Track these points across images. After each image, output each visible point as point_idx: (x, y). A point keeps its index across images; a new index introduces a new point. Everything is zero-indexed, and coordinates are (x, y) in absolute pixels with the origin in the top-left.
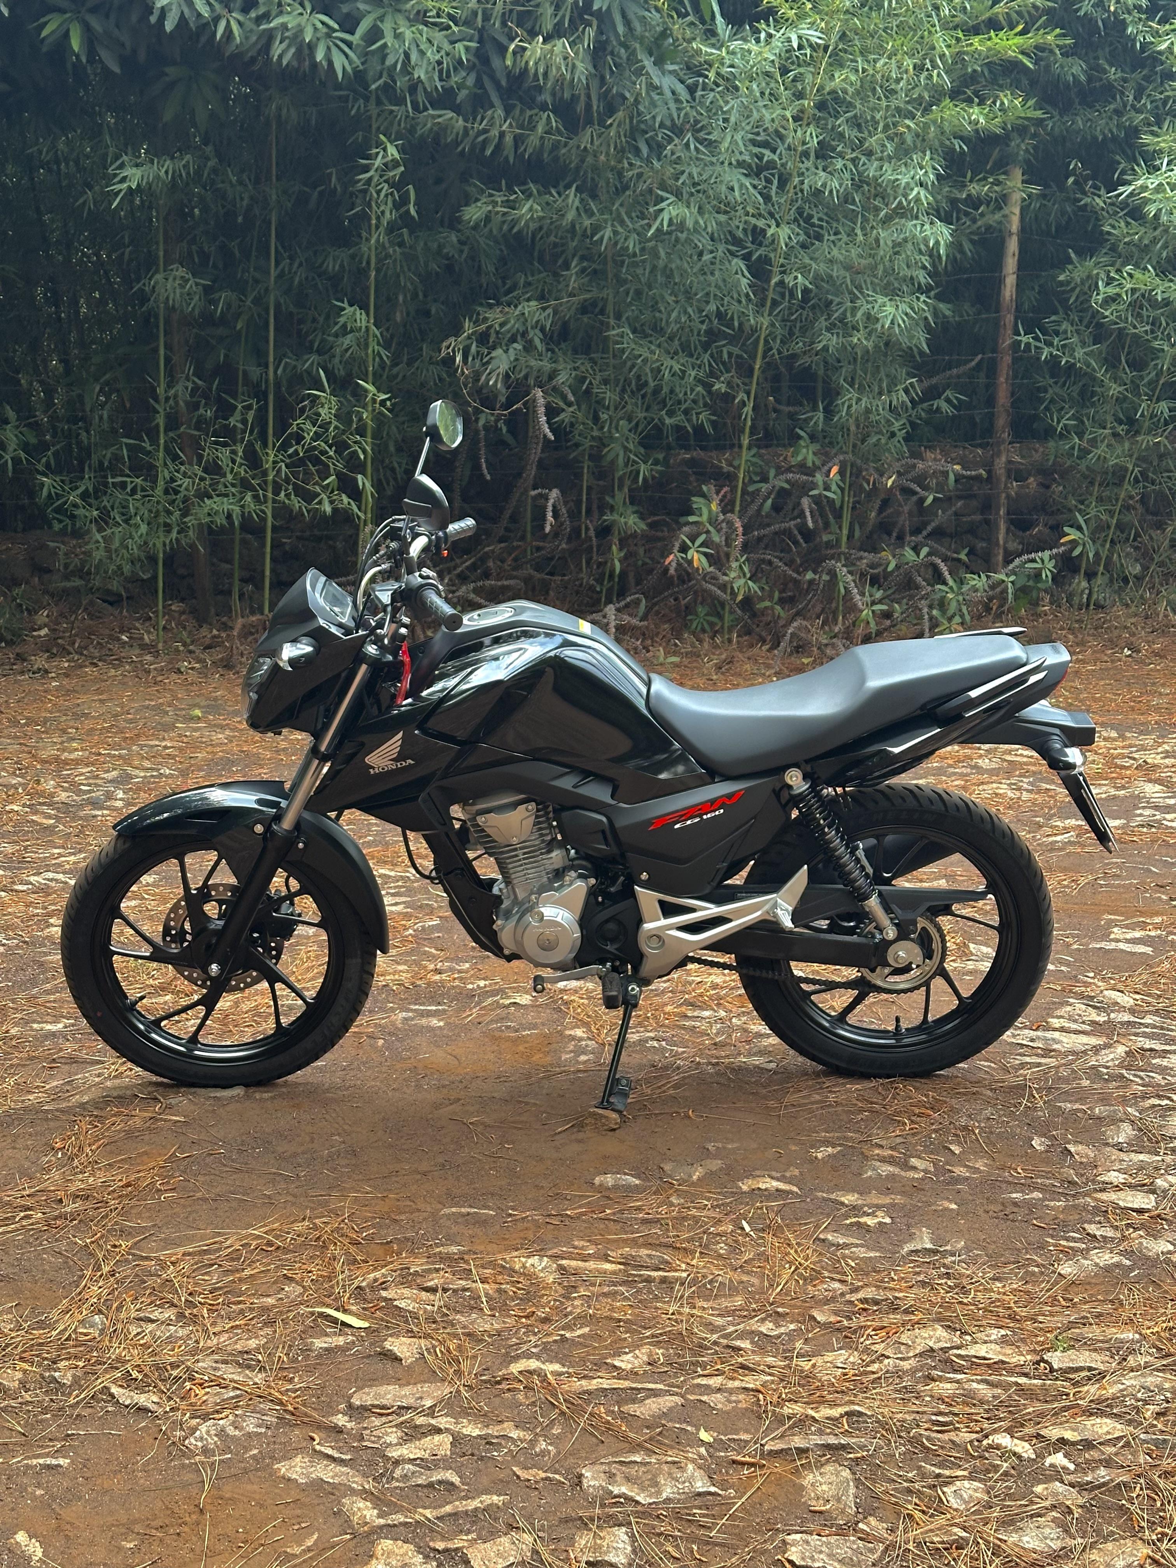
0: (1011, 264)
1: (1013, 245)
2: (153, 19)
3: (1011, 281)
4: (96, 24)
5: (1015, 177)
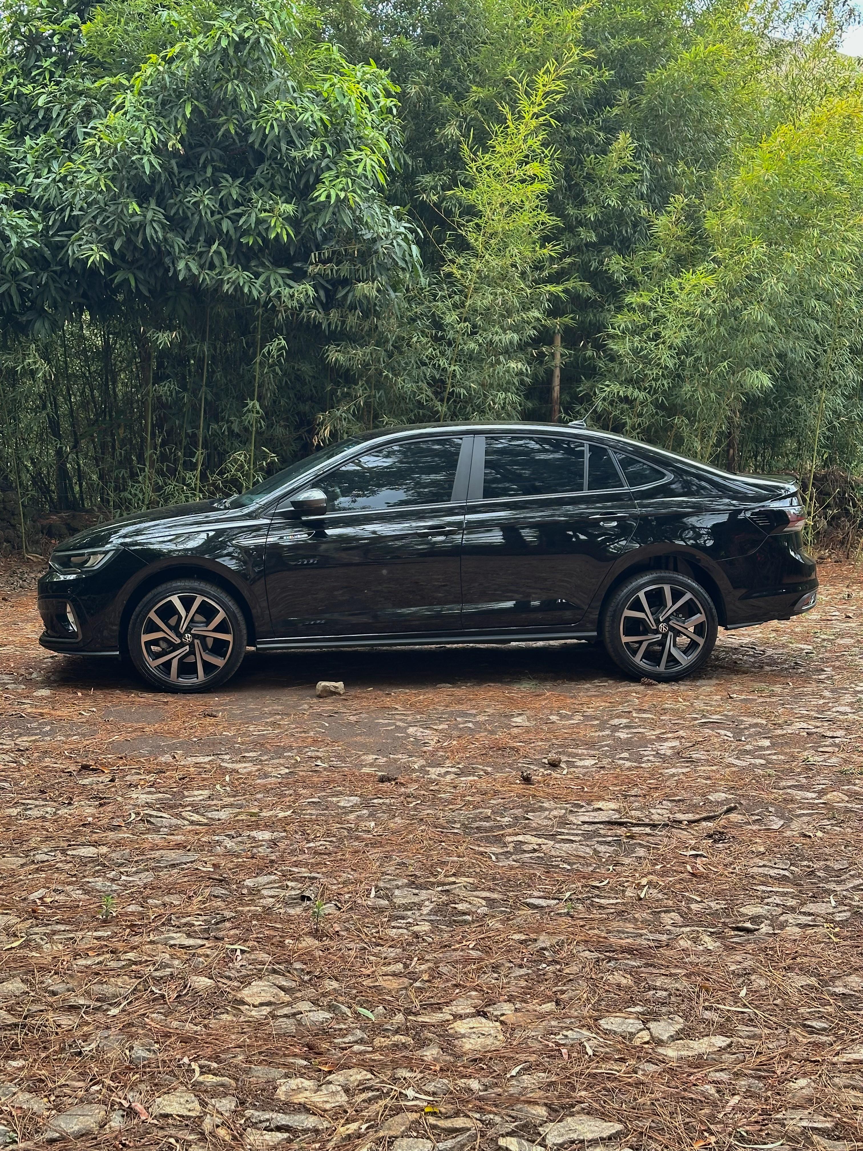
0: (557, 381)
1: (557, 372)
2: (170, 274)
3: (557, 389)
4: (141, 276)
5: (558, 341)
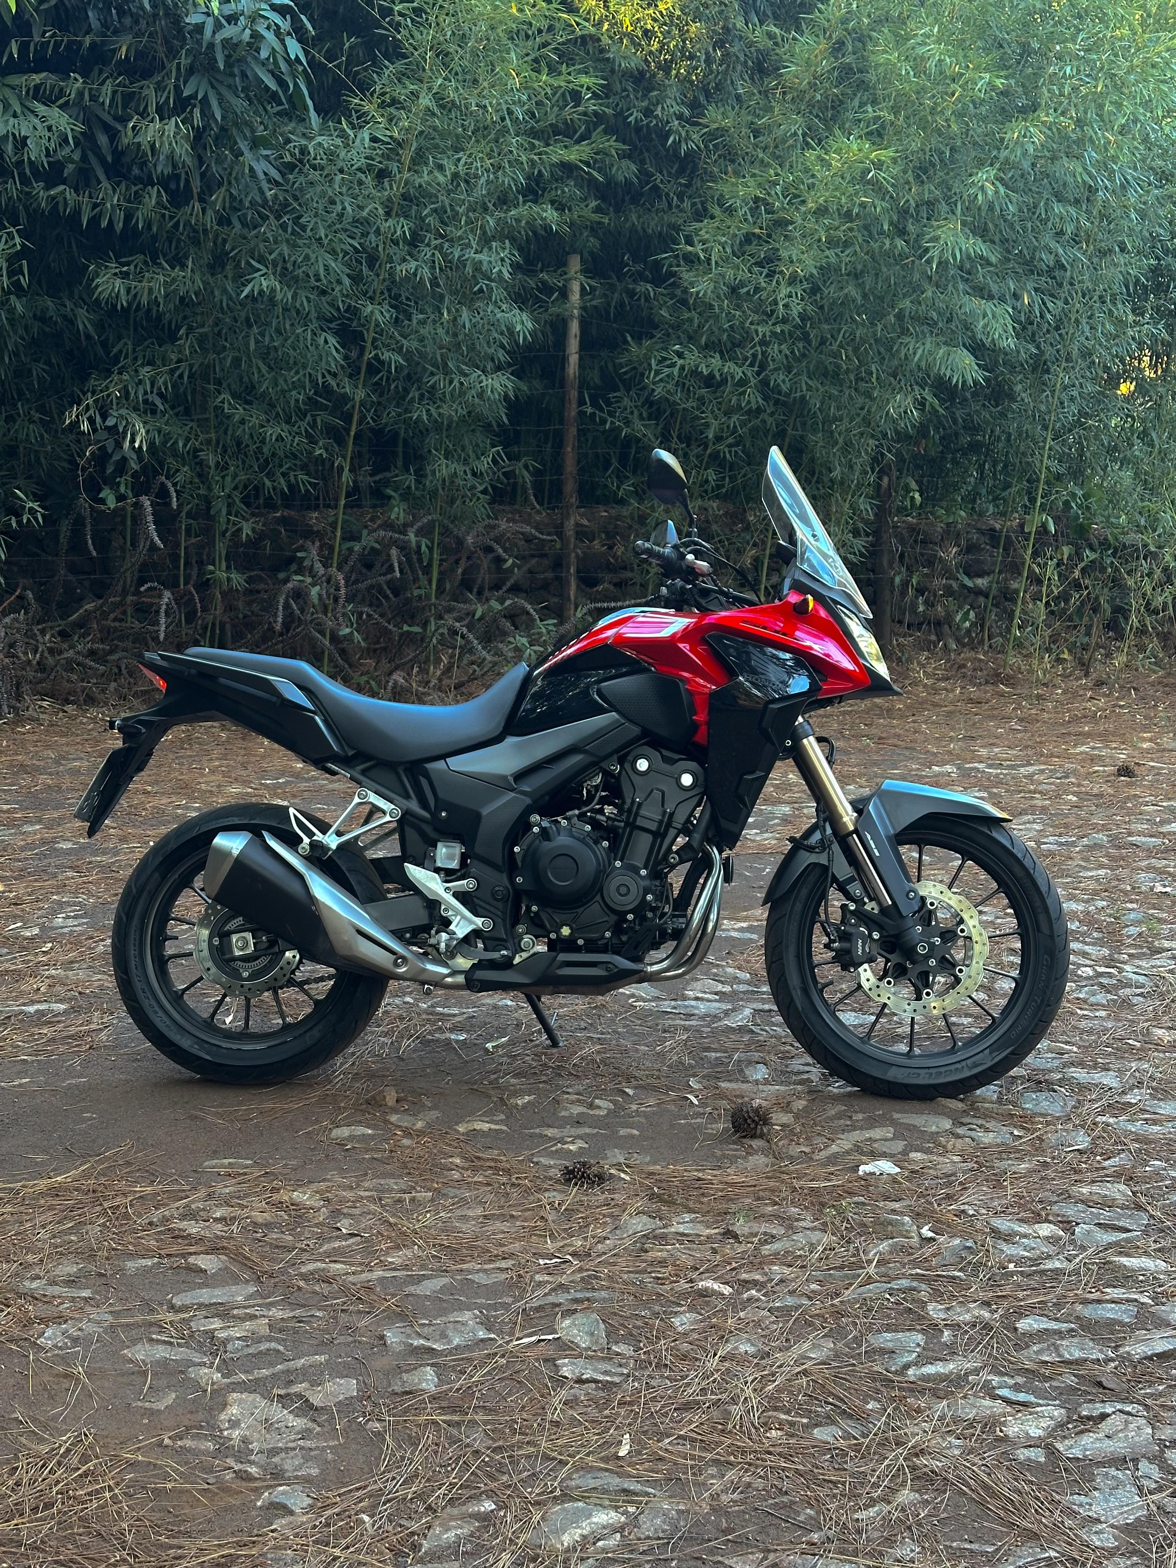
0: (573, 345)
1: (574, 327)
3: (574, 360)
5: (575, 264)
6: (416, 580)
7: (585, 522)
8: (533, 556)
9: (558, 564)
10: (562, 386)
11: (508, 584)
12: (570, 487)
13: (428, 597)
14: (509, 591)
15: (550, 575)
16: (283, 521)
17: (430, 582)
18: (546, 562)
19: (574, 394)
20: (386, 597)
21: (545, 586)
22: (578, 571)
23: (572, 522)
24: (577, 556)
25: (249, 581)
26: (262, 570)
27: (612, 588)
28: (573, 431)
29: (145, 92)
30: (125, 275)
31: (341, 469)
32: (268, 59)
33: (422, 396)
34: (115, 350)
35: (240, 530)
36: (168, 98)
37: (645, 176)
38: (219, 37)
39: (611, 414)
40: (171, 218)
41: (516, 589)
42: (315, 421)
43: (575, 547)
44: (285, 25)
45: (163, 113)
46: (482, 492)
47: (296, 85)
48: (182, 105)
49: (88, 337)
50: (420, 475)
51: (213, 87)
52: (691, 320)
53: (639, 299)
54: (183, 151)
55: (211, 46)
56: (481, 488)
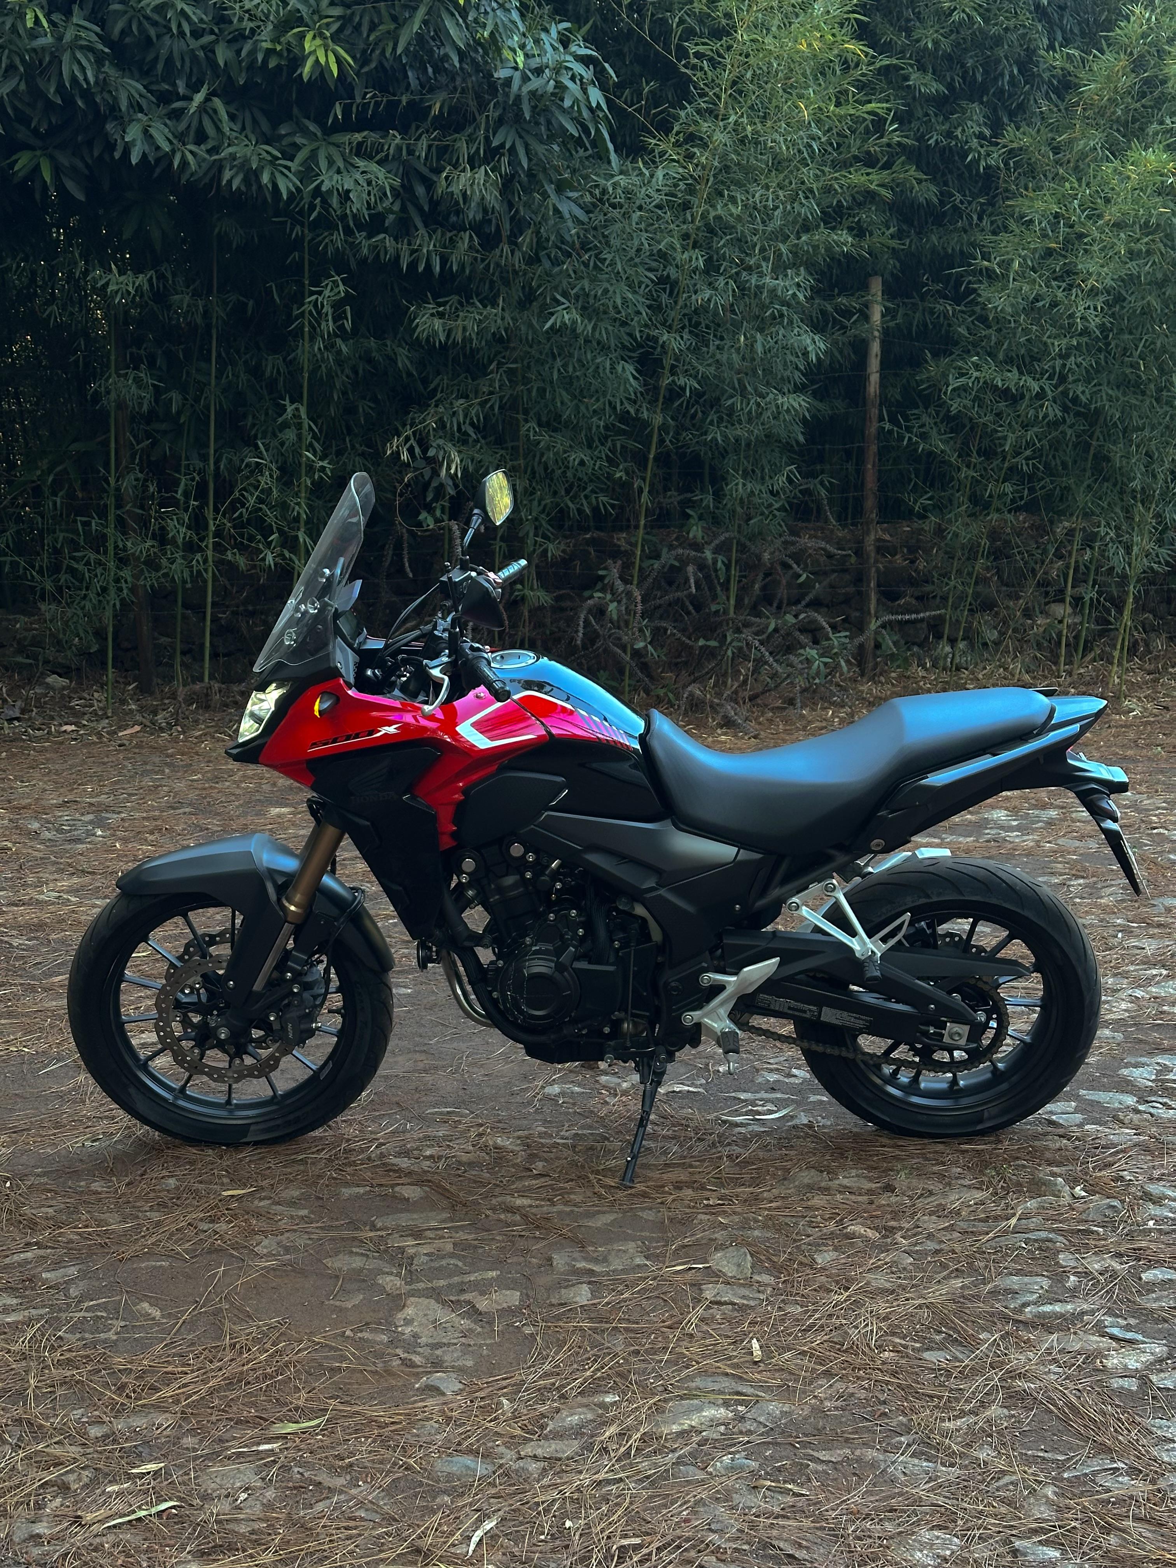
0: (874, 364)
1: (875, 348)
2: (117, 155)
3: (874, 378)
5: (876, 286)
6: (715, 597)
7: (887, 537)
8: (833, 571)
9: (860, 579)
10: (864, 404)
11: (807, 599)
12: (870, 503)
13: (726, 612)
14: (807, 606)
15: (851, 589)
16: (593, 542)
17: (728, 599)
18: (847, 577)
19: (874, 412)
20: (688, 613)
21: (847, 601)
22: (879, 586)
23: (873, 537)
24: (878, 571)
25: (558, 599)
26: (572, 588)
27: (914, 602)
28: (874, 448)
29: (458, 144)
30: (441, 315)
31: (641, 490)
32: (572, 107)
33: (721, 419)
34: (432, 386)
35: (545, 551)
36: (478, 149)
37: (944, 197)
38: (525, 90)
39: (909, 429)
40: (483, 260)
41: (816, 604)
42: (614, 445)
43: (876, 561)
44: (588, 74)
45: (473, 163)
46: (778, 510)
47: (598, 130)
48: (492, 154)
49: (409, 374)
50: (718, 495)
51: (521, 137)
52: (988, 338)
53: (938, 317)
54: (493, 197)
55: (518, 97)
56: (777, 506)
